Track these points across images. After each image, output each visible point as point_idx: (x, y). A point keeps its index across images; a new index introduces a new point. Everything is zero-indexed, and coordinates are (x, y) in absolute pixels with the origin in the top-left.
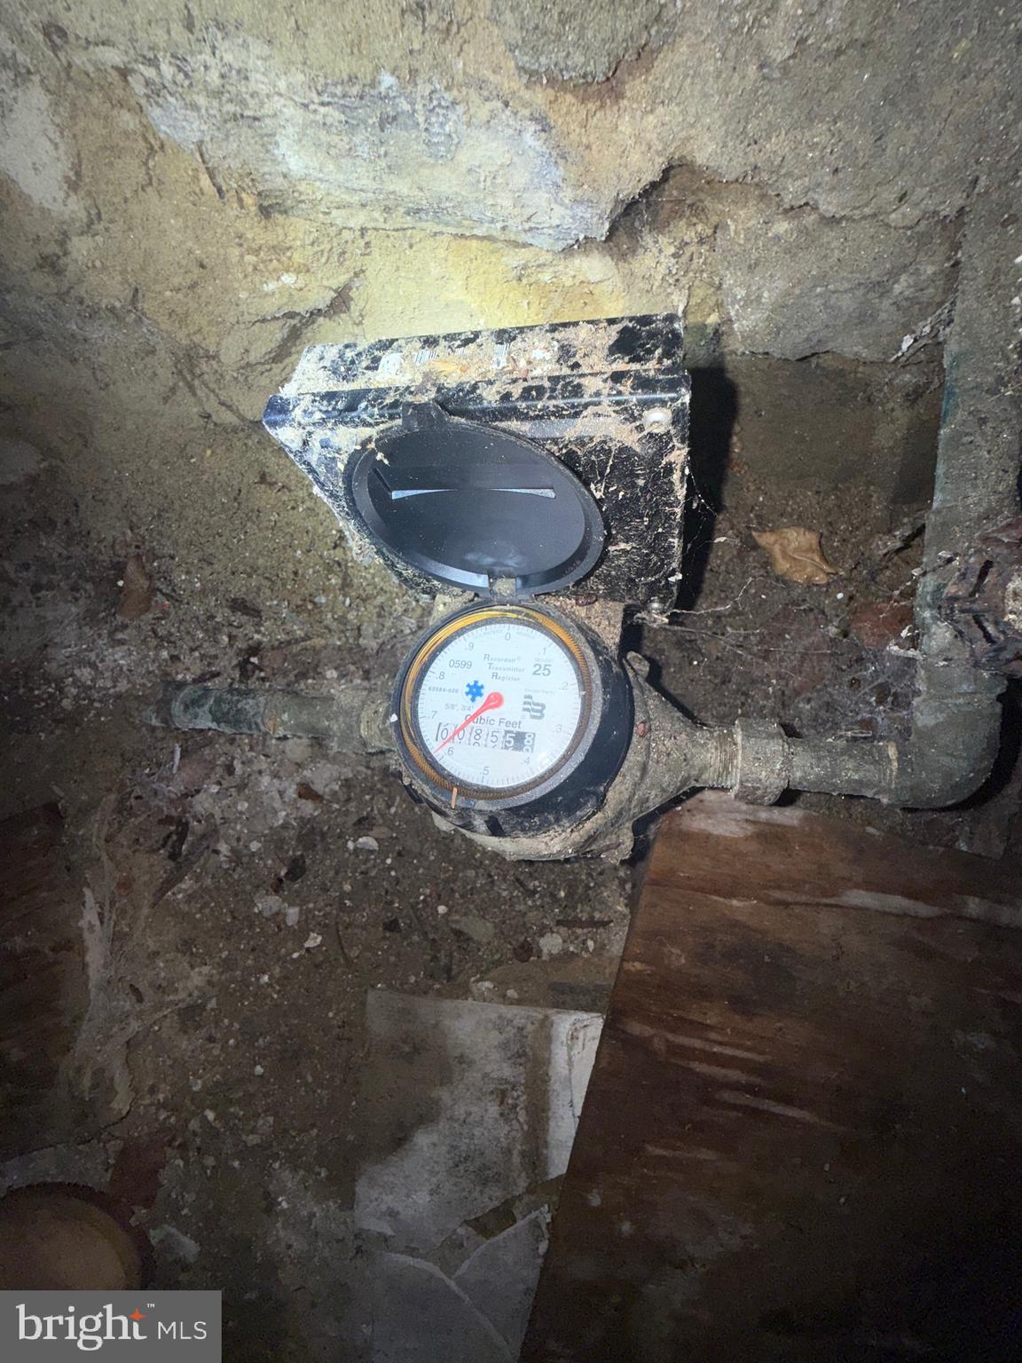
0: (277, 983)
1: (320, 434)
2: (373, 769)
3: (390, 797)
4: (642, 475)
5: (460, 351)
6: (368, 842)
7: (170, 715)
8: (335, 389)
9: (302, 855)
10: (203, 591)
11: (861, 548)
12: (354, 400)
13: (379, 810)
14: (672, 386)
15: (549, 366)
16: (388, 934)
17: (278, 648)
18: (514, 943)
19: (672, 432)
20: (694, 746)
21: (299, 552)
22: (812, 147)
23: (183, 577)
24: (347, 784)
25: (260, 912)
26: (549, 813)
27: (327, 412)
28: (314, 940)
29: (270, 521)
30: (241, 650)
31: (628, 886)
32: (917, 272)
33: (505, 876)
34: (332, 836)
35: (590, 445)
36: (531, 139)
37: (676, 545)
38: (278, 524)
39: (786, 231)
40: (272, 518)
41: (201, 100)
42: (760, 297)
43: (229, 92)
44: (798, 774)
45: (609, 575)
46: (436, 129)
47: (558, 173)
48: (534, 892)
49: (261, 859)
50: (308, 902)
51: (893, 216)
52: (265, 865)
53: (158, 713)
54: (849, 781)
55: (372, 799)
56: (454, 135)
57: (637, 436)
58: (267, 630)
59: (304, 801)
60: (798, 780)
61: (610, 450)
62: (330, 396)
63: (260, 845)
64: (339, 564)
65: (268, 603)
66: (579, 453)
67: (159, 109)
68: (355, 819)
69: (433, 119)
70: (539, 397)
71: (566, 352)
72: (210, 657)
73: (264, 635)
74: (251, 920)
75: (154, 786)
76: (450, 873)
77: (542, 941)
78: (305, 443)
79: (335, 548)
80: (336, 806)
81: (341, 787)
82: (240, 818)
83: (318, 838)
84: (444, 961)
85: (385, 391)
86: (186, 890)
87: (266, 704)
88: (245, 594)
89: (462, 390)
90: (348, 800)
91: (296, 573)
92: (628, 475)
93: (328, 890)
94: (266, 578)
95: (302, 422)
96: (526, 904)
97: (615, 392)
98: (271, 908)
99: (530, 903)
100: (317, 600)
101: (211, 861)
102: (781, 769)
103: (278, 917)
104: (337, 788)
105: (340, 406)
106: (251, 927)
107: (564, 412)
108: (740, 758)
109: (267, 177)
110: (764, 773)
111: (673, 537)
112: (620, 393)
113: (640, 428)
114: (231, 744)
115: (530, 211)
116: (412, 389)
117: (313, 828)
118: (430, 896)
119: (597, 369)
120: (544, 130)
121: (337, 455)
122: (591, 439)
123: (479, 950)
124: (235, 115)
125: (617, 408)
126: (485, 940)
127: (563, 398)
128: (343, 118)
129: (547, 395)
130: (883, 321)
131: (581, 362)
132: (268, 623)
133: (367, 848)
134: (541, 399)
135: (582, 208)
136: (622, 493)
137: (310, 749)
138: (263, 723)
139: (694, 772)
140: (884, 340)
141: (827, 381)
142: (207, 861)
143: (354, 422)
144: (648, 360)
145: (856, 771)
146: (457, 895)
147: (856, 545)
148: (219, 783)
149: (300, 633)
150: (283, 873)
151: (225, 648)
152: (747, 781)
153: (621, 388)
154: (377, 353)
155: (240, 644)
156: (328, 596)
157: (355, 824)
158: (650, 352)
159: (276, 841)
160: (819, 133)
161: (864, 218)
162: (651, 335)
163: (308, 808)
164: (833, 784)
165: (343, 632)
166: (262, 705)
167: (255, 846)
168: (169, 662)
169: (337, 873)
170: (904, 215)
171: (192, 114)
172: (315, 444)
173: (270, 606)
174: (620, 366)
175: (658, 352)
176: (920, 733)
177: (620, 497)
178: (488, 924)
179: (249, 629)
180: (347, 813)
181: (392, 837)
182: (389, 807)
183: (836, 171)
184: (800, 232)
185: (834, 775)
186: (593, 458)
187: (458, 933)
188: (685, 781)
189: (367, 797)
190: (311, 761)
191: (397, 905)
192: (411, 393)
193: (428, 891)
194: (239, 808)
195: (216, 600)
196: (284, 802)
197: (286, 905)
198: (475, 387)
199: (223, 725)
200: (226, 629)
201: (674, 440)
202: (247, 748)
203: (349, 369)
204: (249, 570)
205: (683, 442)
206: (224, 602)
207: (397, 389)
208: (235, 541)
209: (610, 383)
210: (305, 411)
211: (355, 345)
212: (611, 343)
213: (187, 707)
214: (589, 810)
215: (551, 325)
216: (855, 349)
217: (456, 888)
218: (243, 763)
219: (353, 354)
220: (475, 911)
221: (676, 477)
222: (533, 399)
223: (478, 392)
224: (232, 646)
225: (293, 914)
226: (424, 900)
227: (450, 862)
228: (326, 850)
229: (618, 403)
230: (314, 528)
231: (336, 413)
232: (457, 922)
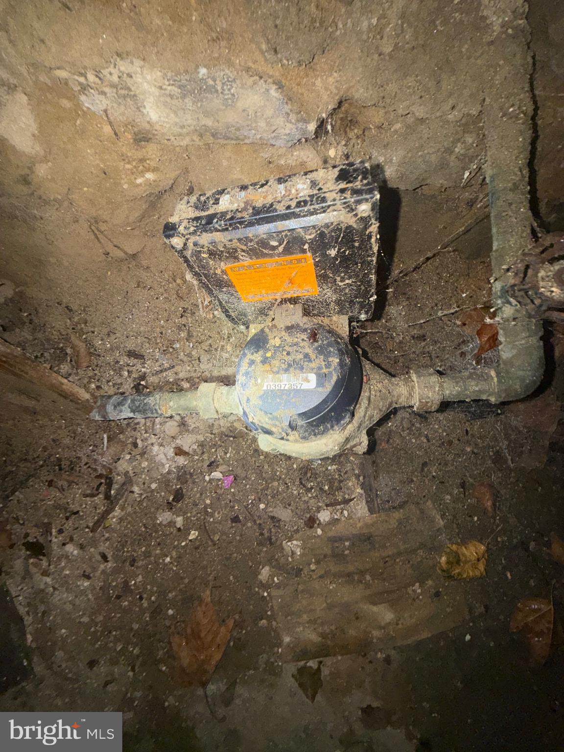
0: (175, 561)
1: (193, 239)
2: (214, 434)
3: (226, 449)
4: (358, 240)
5: (260, 190)
6: (217, 475)
7: (106, 413)
8: (199, 215)
9: (180, 487)
10: (111, 349)
11: (456, 284)
12: (210, 219)
13: (221, 457)
14: (370, 191)
15: (307, 191)
16: (234, 525)
17: (156, 374)
18: (304, 518)
19: (371, 215)
20: (392, 386)
21: (162, 322)
22: (409, 87)
23: (100, 343)
24: (202, 445)
25: (161, 522)
26: (328, 423)
27: (197, 226)
28: (193, 535)
29: (145, 307)
30: (135, 378)
31: (361, 478)
32: (464, 142)
33: (294, 482)
34: (196, 475)
35: (332, 227)
36: (274, 92)
37: (373, 279)
38: (150, 308)
39: (400, 128)
40: (146, 305)
41: (107, 90)
42: (392, 160)
43: (122, 84)
44: (448, 392)
45: (341, 300)
46: (226, 92)
47: (288, 108)
48: (312, 488)
49: (158, 493)
50: (187, 513)
51: (449, 116)
52: (161, 496)
53: (99, 413)
54: (474, 391)
55: (216, 451)
56: (235, 94)
57: (354, 219)
58: (148, 366)
59: (178, 457)
60: (448, 395)
61: (341, 229)
62: (197, 219)
63: (156, 485)
64: (185, 326)
65: (148, 350)
66: (326, 232)
67: (85, 96)
68: (208, 463)
69: (225, 87)
70: (305, 205)
71: (314, 184)
72: (118, 384)
73: (147, 368)
74: (155, 527)
75: (95, 457)
76: (264, 485)
77: (319, 515)
78: (185, 244)
79: (181, 317)
80: (196, 457)
81: (198, 446)
82: (143, 472)
83: (188, 477)
84: (266, 535)
85: (226, 213)
86: (117, 516)
87: (160, 398)
88: (135, 347)
89: (266, 207)
90: (203, 453)
91: (161, 333)
92: (350, 241)
93: (197, 505)
94: (145, 338)
95: (184, 233)
96: (307, 496)
97: (343, 198)
98: (167, 519)
99: (310, 495)
100: (174, 346)
101: (130, 497)
102: (439, 390)
103: (172, 524)
104: (196, 447)
105: (203, 222)
106: (156, 532)
107: (318, 211)
108: (417, 388)
109: (139, 124)
110: (430, 393)
111: (372, 275)
112: (345, 198)
113: (356, 215)
114: (134, 431)
115: (274, 128)
116: (240, 210)
117: (185, 471)
118: (255, 500)
119: (331, 189)
120: (280, 88)
121: (202, 249)
122: (332, 223)
123: (285, 526)
124: (124, 95)
125: (344, 206)
126: (288, 520)
127: (317, 204)
128: (180, 91)
129: (309, 203)
130: (452, 167)
131: (322, 187)
132: (149, 362)
133: (216, 478)
134: (306, 206)
135: (301, 124)
136: (347, 252)
137: (178, 428)
138: (160, 409)
139: (395, 399)
140: (454, 176)
141: (427, 202)
142: (127, 498)
143: (211, 230)
144: (356, 182)
145: (477, 385)
146: (269, 497)
147: (453, 284)
148: (130, 453)
149: (166, 365)
150: (171, 499)
151: (126, 378)
152: (423, 399)
153: (345, 195)
154: (217, 196)
155: (134, 375)
156: (180, 343)
157: (208, 466)
158: (356, 178)
159: (165, 482)
160: (411, 81)
161: (437, 118)
162: (355, 170)
163: (181, 461)
164: (466, 395)
165: (190, 361)
166: (158, 399)
167: (154, 486)
168: (96, 390)
169: (201, 494)
170: (455, 116)
171: (102, 97)
172: (190, 244)
173: (149, 353)
174: (343, 185)
175: (360, 178)
176: (505, 363)
177: (347, 254)
178: (288, 510)
179: (139, 366)
180: (203, 461)
181: (229, 470)
182: (226, 453)
183: (421, 97)
184: (407, 128)
185: (466, 390)
186: (333, 234)
187: (273, 518)
188: (390, 404)
189: (213, 450)
190: (180, 434)
191: (237, 507)
192: (239, 212)
193: (253, 497)
194: (143, 466)
195: (120, 353)
196: (168, 459)
197: (175, 516)
198: (272, 205)
199: (136, 413)
200: (126, 368)
201: (372, 219)
202: (143, 432)
203: (203, 206)
204: (135, 334)
205: (376, 220)
206: (124, 353)
207: (232, 211)
208: (127, 319)
209: (339, 194)
210: (185, 228)
211: (205, 194)
212: (336, 176)
213: (115, 407)
214: (347, 419)
215: (304, 172)
216: (441, 182)
217: (268, 493)
218: (142, 440)
219: (205, 198)
220: (280, 504)
221: (373, 240)
222: (302, 207)
223: (274, 207)
224: (130, 377)
225: (179, 521)
226: (252, 503)
227: (263, 479)
228: (194, 483)
229: (345, 203)
230: (169, 308)
231: (202, 226)
232: (271, 512)
